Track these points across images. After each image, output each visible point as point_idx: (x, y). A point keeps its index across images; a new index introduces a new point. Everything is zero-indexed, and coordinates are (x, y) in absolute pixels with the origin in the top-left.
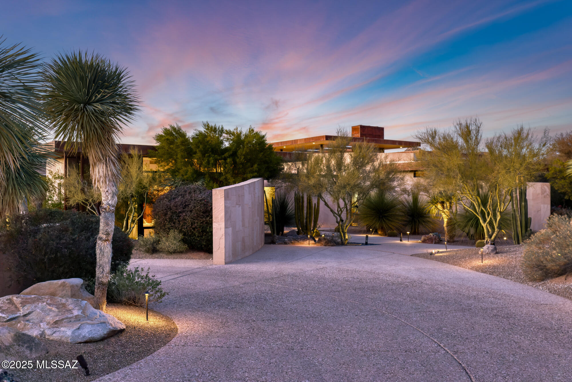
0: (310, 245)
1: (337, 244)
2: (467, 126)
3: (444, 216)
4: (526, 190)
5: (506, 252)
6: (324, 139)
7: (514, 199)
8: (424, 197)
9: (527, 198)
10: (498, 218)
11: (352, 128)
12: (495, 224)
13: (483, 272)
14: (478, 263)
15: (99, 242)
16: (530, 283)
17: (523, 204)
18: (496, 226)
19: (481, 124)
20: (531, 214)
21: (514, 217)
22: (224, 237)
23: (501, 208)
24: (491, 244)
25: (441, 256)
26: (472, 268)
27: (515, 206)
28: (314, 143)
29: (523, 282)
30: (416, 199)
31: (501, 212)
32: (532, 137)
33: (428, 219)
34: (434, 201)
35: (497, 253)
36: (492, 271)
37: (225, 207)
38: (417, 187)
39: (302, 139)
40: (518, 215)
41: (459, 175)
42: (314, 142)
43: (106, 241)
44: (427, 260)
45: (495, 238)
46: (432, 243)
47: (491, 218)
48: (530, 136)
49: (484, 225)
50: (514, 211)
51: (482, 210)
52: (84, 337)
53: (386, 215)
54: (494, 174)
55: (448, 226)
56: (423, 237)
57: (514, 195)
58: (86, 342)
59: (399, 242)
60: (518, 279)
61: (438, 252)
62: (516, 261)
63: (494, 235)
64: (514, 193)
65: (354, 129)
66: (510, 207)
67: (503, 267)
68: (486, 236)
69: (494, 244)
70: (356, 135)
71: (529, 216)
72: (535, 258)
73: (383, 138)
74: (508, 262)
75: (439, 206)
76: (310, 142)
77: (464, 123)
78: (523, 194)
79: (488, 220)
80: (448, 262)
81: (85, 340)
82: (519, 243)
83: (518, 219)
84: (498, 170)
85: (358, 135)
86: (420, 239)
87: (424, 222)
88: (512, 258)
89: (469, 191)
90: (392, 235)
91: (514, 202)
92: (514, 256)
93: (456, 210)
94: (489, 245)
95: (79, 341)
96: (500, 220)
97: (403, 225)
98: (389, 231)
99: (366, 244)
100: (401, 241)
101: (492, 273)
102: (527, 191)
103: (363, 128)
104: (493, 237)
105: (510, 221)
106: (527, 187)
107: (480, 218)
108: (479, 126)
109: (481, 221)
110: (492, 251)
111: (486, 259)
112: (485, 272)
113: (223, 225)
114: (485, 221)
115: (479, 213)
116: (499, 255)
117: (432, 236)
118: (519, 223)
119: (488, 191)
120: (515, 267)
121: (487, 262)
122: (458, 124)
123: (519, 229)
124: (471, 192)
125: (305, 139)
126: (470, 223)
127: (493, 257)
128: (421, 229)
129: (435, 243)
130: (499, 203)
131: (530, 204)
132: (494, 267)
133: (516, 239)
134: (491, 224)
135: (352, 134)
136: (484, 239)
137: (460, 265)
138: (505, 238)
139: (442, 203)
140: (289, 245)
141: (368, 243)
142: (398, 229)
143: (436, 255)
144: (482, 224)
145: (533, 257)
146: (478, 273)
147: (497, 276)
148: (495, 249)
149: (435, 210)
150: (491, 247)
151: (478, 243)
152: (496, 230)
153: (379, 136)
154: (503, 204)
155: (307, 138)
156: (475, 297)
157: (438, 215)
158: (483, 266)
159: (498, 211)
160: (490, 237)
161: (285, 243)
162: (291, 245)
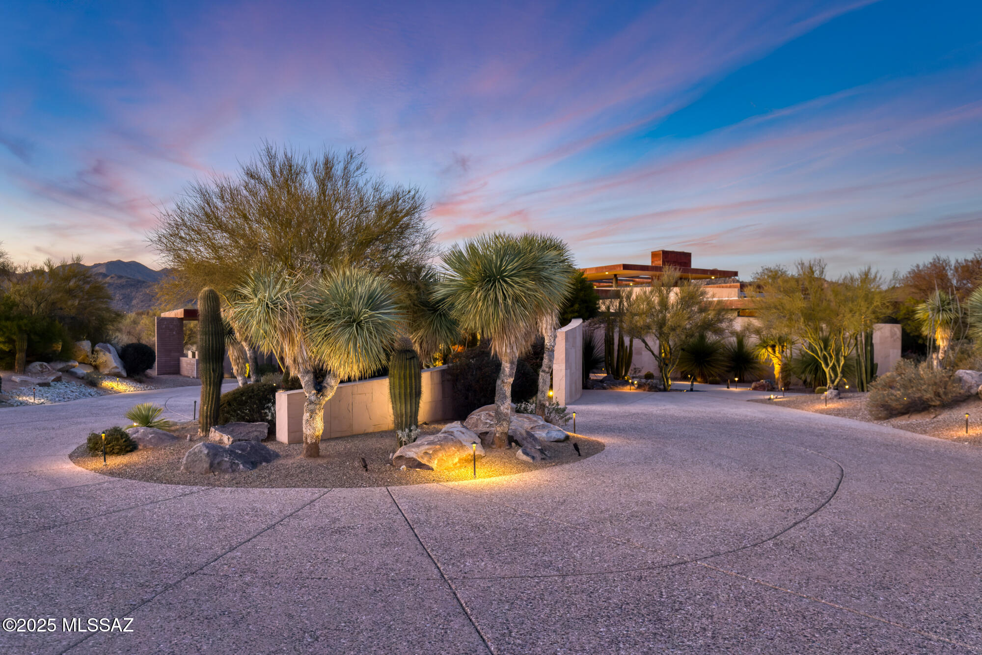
0: (632, 391)
1: (660, 390)
2: (810, 267)
3: (775, 361)
4: (872, 334)
5: (850, 397)
6: (620, 267)
7: (859, 343)
8: (753, 340)
9: (874, 341)
10: (842, 363)
11: (652, 254)
12: (838, 369)
13: (827, 414)
14: (823, 406)
15: (541, 373)
16: (876, 422)
17: (869, 348)
18: (839, 370)
19: (825, 265)
20: (877, 359)
21: (859, 363)
22: (564, 378)
23: (845, 351)
24: (835, 389)
25: (781, 401)
26: (816, 411)
27: (859, 351)
28: (607, 273)
29: (868, 421)
30: (740, 343)
31: (845, 357)
32: (880, 279)
33: (756, 365)
34: (764, 344)
35: (840, 398)
36: (838, 413)
37: (566, 349)
38: (747, 328)
39: (593, 268)
40: (863, 361)
41: (802, 319)
42: (607, 271)
43: (548, 373)
44: (766, 405)
45: (838, 383)
46: (764, 390)
47: (834, 364)
48: (878, 279)
49: (827, 370)
50: (859, 356)
51: (824, 355)
52: (554, 438)
53: (708, 359)
54: (839, 318)
55: (784, 371)
56: (753, 385)
57: (859, 339)
58: (555, 441)
59: (726, 389)
60: (863, 419)
61: (776, 398)
62: (861, 405)
63: (837, 380)
64: (858, 336)
65: (654, 255)
66: (854, 351)
67: (848, 409)
68: (828, 381)
69: (837, 389)
70: (656, 262)
71: (875, 362)
72: (880, 398)
73: (690, 266)
74: (853, 405)
75: (770, 350)
76: (602, 272)
77: (807, 264)
78: (869, 337)
79: (831, 365)
80: (789, 407)
81: (555, 440)
82: (863, 391)
83: (863, 364)
84: (844, 314)
85: (659, 263)
86: (750, 387)
87: (752, 368)
88: (857, 402)
89: (811, 334)
90: (715, 383)
91: (859, 346)
92: (859, 401)
93: (791, 354)
94: (832, 390)
95: (552, 440)
96: (843, 365)
97: (727, 371)
98: (711, 378)
99: (692, 390)
100: (728, 388)
101: (837, 415)
102: (874, 336)
103: (666, 254)
104: (836, 383)
105: (854, 367)
106: (874, 331)
107: (822, 363)
108: (823, 266)
109: (823, 366)
110: (836, 396)
111: (830, 403)
112: (830, 414)
113: (563, 367)
114: (827, 365)
115: (821, 358)
116: (843, 400)
117: (764, 382)
118: (864, 369)
119: (830, 334)
120: (861, 409)
121: (831, 406)
122: (799, 264)
123: (864, 376)
124: (813, 335)
125: (597, 268)
126: (808, 369)
127: (837, 401)
128: (747, 376)
129: (768, 390)
130: (843, 348)
131: (876, 348)
132: (839, 410)
133: (860, 385)
134: (834, 369)
135: (652, 262)
136: (826, 385)
137: (803, 409)
138: (847, 387)
139: (773, 347)
140: (608, 391)
141: (694, 389)
142: (720, 376)
143: (775, 400)
144: (825, 369)
145: (878, 397)
146: (823, 415)
147: (842, 417)
148: (839, 394)
149: (764, 354)
150: (835, 392)
151: (818, 390)
152: (839, 375)
153: (685, 263)
154: (847, 348)
155: (600, 267)
156: (825, 429)
157: (768, 360)
158: (827, 409)
159: (842, 356)
160: (833, 382)
161: (604, 388)
162: (611, 390)
